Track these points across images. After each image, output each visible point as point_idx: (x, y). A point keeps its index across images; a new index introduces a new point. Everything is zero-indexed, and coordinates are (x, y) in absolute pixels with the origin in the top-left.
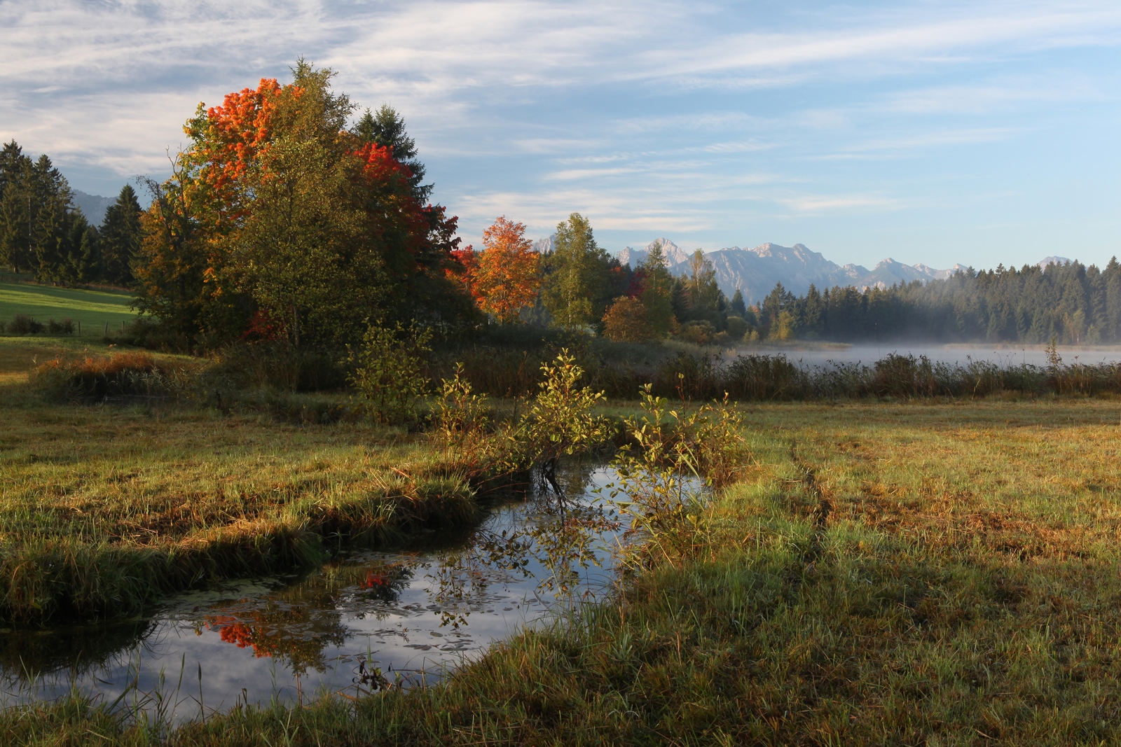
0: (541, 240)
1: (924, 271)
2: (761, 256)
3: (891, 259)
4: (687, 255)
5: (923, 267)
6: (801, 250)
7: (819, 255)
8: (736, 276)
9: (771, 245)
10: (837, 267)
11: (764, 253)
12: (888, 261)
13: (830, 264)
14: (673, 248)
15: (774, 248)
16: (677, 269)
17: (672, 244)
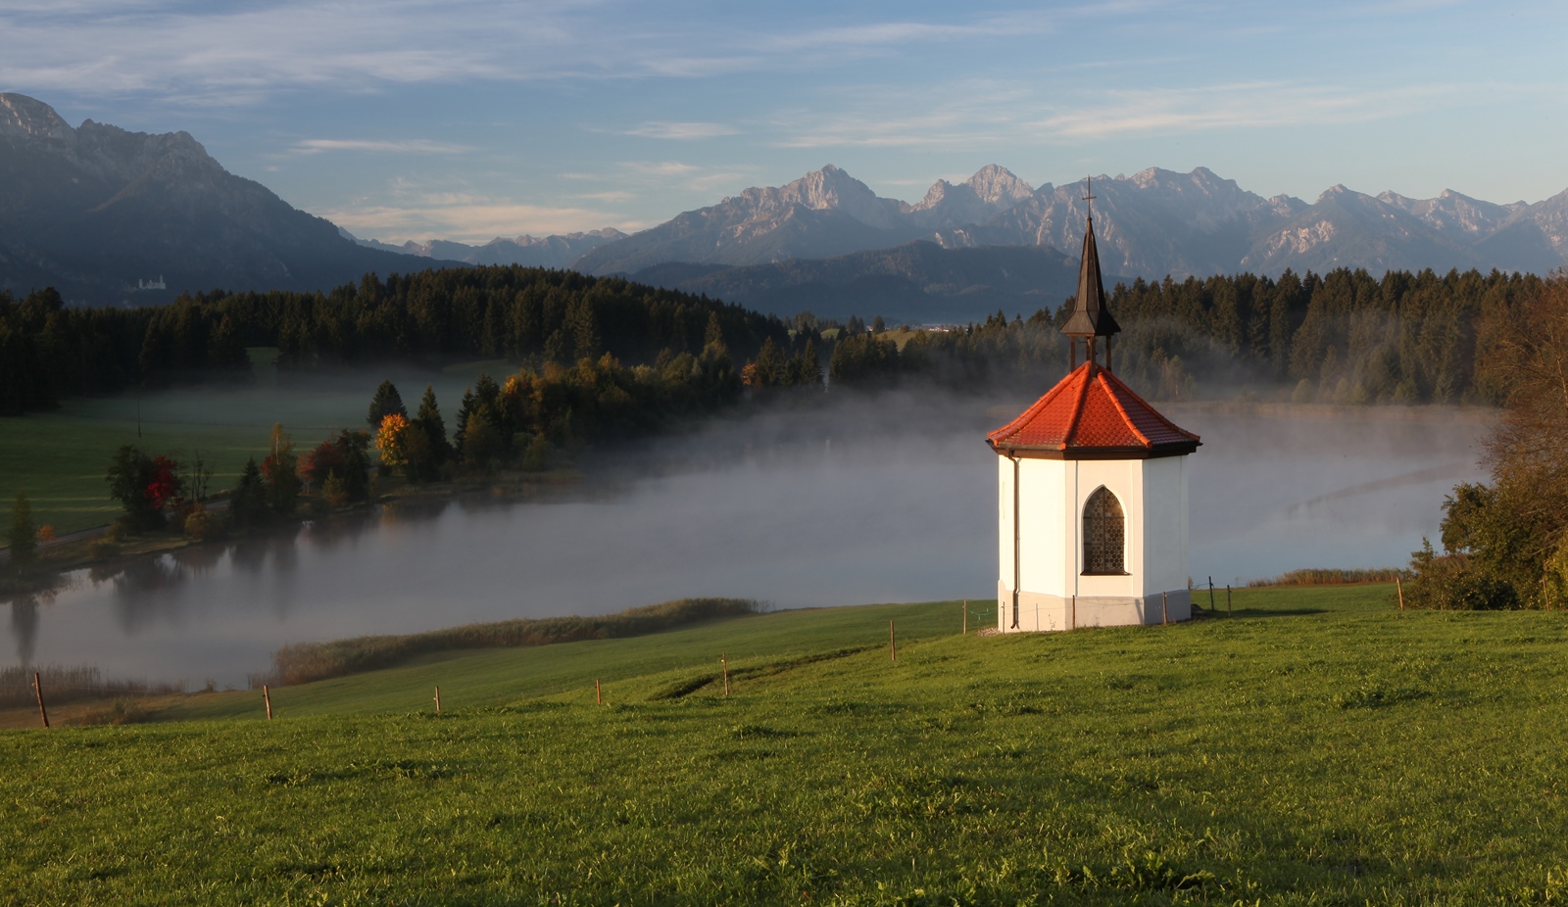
0: (809, 175)
1: (1395, 202)
2: (1143, 186)
3: (1341, 186)
4: (1031, 189)
5: (1393, 195)
6: (1204, 176)
7: (1232, 182)
8: (1104, 219)
9: (1157, 170)
11: (1147, 182)
12: (1338, 189)
13: (1250, 196)
14: (1010, 180)
15: (1162, 175)
16: (1015, 212)
17: (1009, 173)
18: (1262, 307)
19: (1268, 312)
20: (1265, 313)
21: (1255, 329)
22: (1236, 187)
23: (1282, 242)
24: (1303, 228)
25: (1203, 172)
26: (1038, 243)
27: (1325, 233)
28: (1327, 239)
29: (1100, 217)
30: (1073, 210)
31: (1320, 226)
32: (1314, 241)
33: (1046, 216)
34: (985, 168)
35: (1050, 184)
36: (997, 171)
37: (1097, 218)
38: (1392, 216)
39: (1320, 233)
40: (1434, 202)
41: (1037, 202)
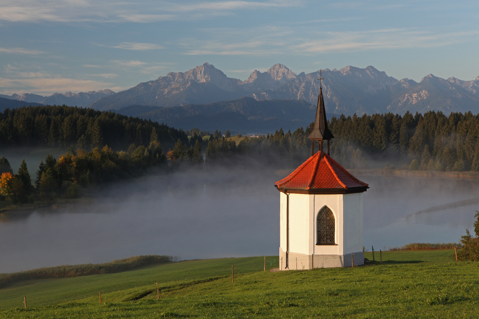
0: (197, 67)
1: (455, 82)
2: (345, 74)
3: (431, 75)
4: (295, 75)
5: (454, 79)
6: (371, 70)
7: (384, 73)
8: (327, 88)
9: (351, 67)
10: (396, 80)
11: (346, 72)
12: (430, 76)
13: (391, 79)
14: (286, 70)
15: (353, 69)
16: (288, 85)
17: (286, 68)
18: (396, 128)
19: (399, 130)
20: (397, 130)
21: (393, 137)
22: (385, 75)
23: (405, 99)
24: (415, 93)
25: (371, 68)
26: (298, 99)
27: (424, 95)
28: (425, 98)
29: (325, 87)
30: (314, 84)
31: (422, 92)
32: (419, 99)
33: (302, 86)
34: (275, 65)
35: (304, 73)
36: (280, 67)
37: (324, 88)
38: (454, 88)
39: (422, 95)
40: (473, 82)
41: (298, 81)
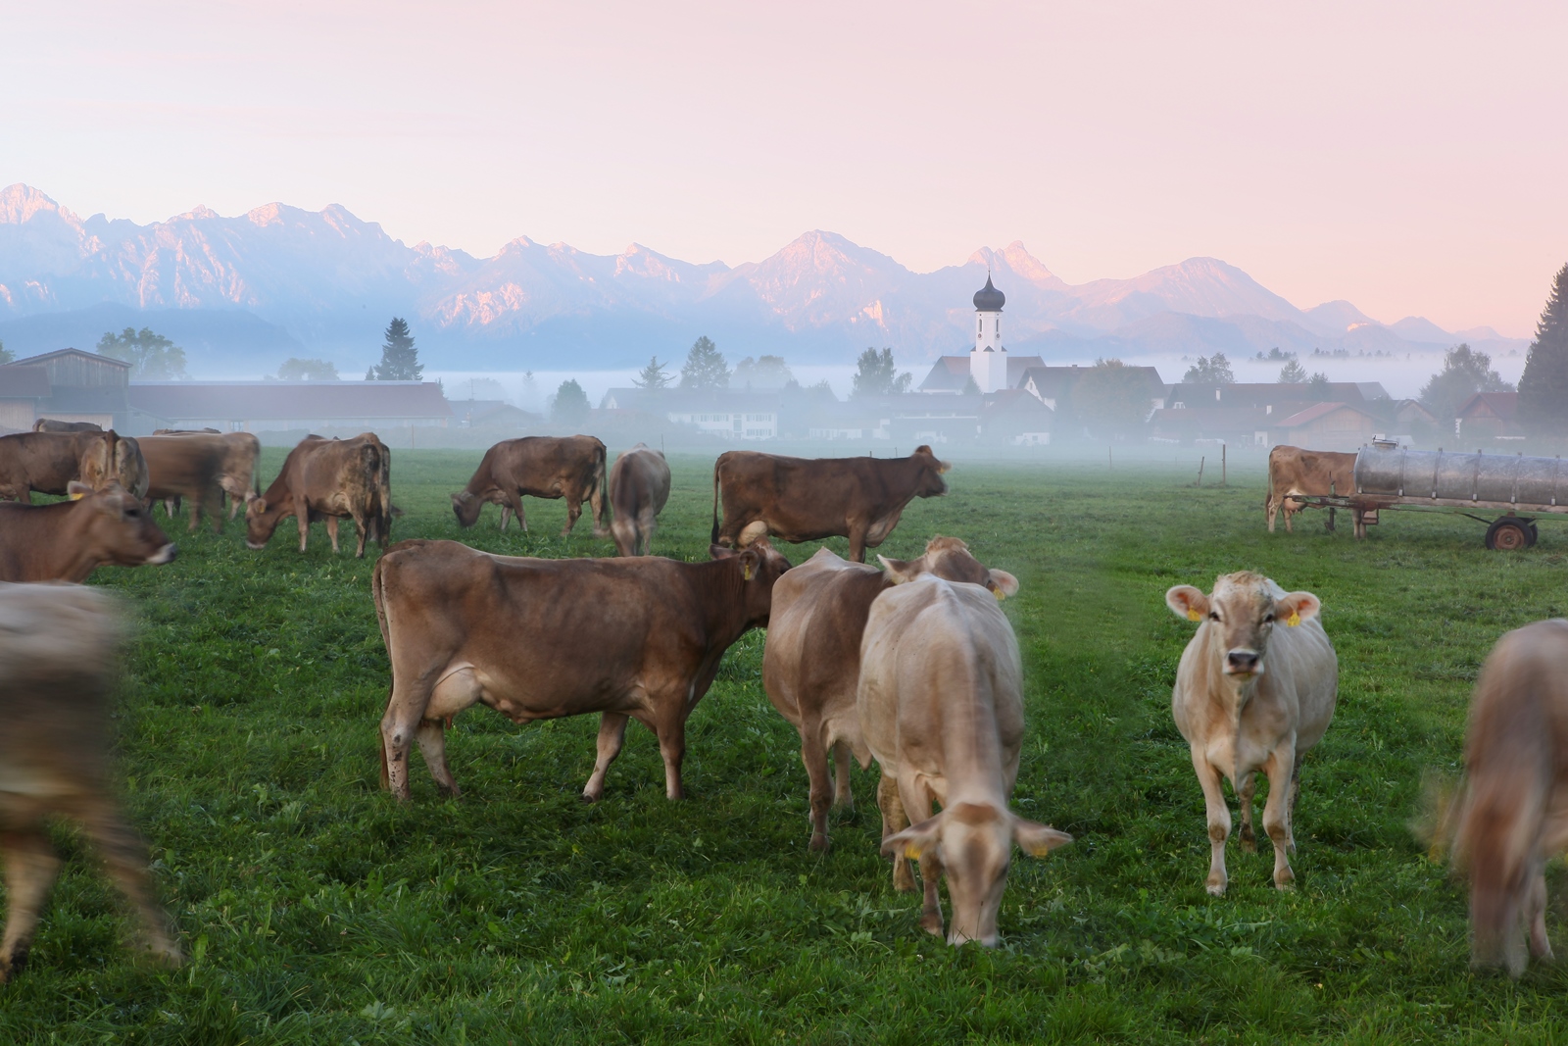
22: (382, 232)
23: (457, 309)
24: (484, 292)
25: (336, 210)
26: (142, 303)
27: (513, 299)
28: (516, 307)
29: (222, 269)
30: (184, 258)
31: (506, 290)
32: (500, 309)
33: (148, 265)
35: (102, 216)
36: (27, 194)
37: (218, 270)
38: (591, 279)
39: (506, 298)
40: (622, 260)
41: (133, 246)
